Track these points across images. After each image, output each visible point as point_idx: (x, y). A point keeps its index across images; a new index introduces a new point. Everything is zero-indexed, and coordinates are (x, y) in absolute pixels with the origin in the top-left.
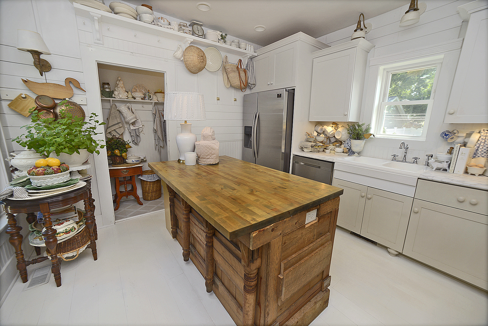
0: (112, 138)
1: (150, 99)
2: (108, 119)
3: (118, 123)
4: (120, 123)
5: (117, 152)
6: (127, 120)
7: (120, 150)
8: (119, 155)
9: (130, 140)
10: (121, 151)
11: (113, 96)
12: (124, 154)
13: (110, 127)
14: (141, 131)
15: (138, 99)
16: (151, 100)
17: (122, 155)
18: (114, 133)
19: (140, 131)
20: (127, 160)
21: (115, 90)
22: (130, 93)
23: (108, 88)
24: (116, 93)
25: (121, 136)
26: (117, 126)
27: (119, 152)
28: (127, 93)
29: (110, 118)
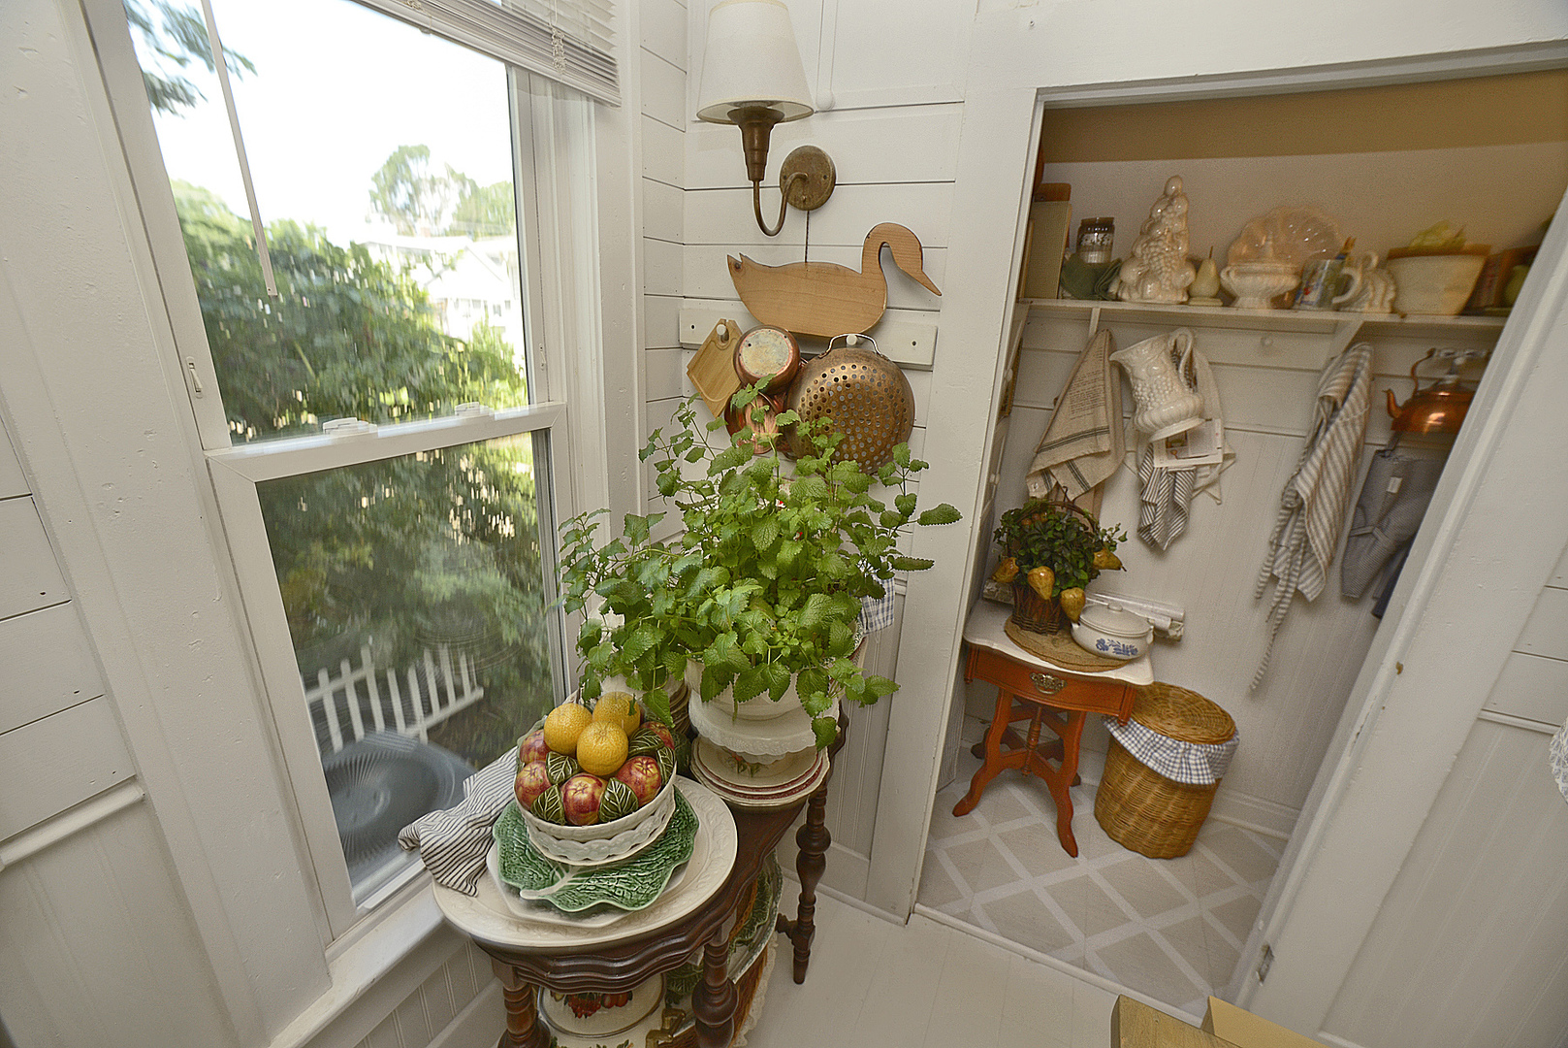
0: (1043, 506)
1: (1336, 300)
2: (1058, 404)
3: (1095, 432)
4: (1105, 431)
5: (1042, 576)
6: (1147, 418)
7: (1056, 575)
8: (1046, 593)
9: (1129, 527)
10: (1063, 580)
11: (1113, 289)
12: (1070, 595)
13: (1051, 447)
14: (1209, 486)
15: (1253, 306)
16: (1338, 308)
17: (1059, 596)
18: (1062, 477)
19: (1201, 482)
20: (1075, 626)
21: (1133, 256)
22: (1210, 268)
23: (1101, 248)
24: (1130, 274)
25: (1091, 494)
26: (1085, 447)
27: (1050, 581)
28: (1190, 273)
29: (1067, 402)
